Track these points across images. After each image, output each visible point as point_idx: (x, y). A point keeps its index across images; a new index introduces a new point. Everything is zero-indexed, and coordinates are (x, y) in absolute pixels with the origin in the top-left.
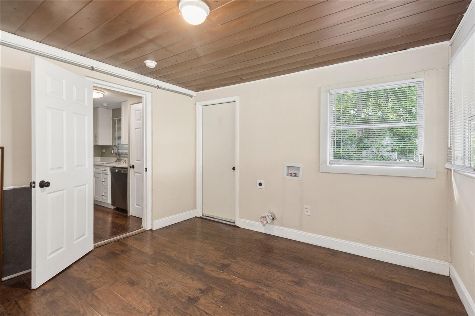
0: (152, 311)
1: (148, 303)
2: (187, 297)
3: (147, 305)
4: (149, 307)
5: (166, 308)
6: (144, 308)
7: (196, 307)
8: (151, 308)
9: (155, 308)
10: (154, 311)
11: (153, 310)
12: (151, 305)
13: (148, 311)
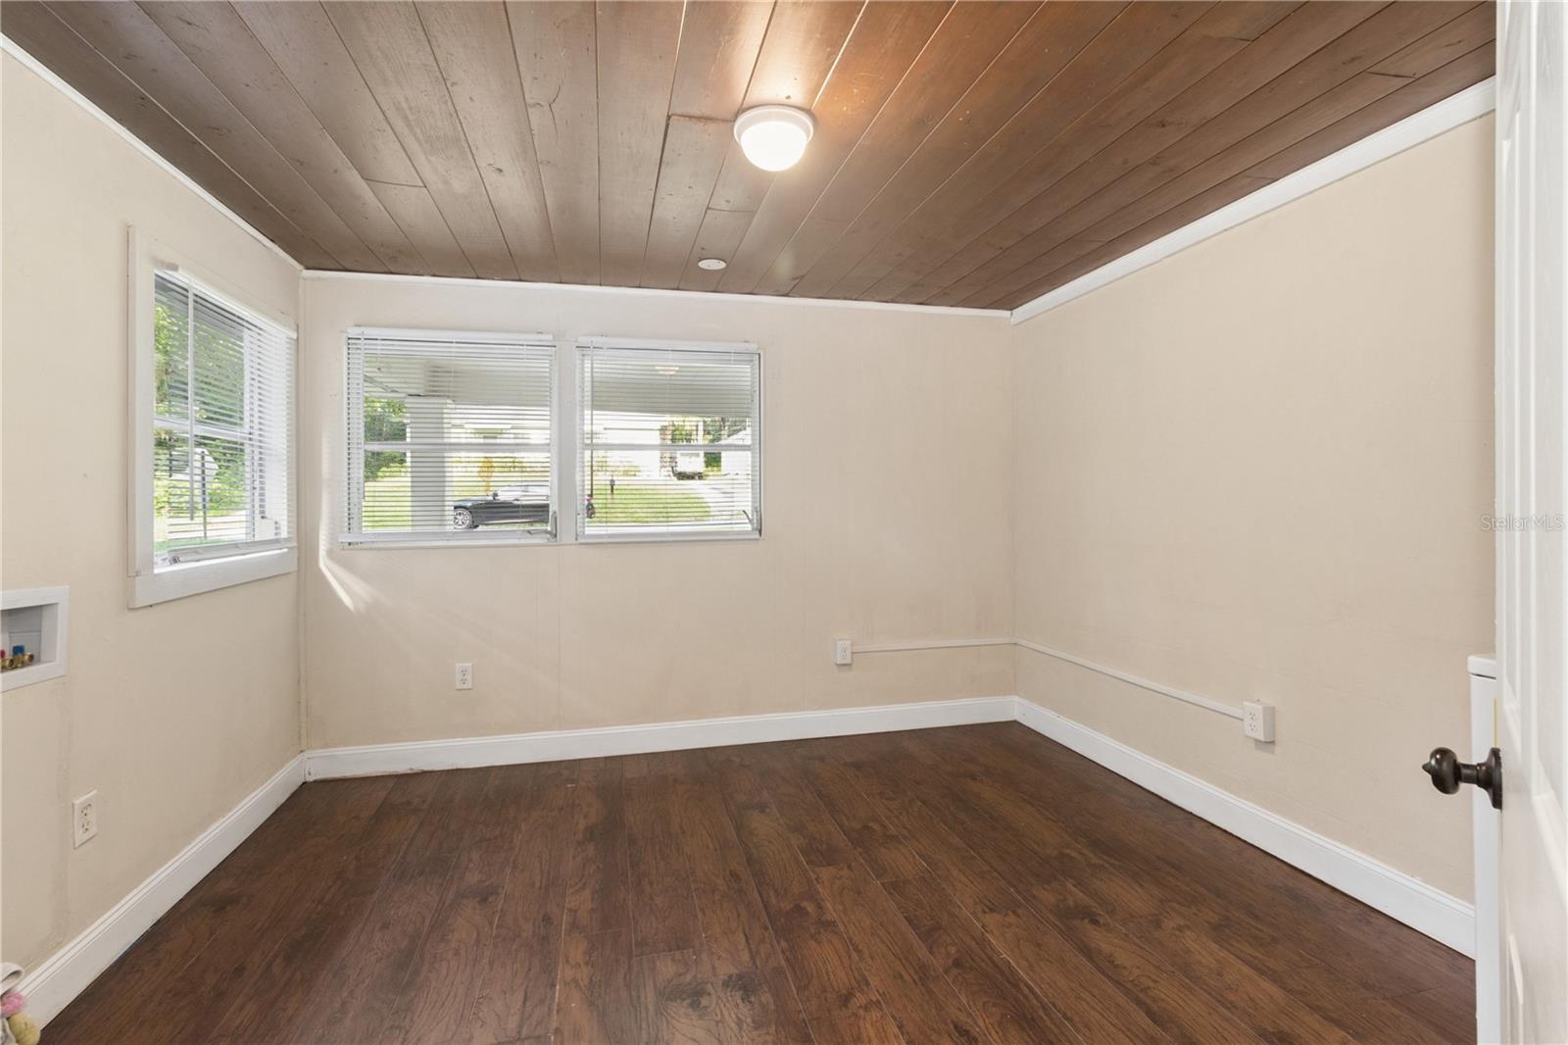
0: (866, 1008)
1: (866, 1040)
2: (750, 1002)
3: (872, 1033)
4: (868, 1026)
5: (826, 1000)
6: (883, 1027)
7: (754, 963)
8: (864, 1019)
9: (853, 1014)
10: (861, 1007)
11: (861, 1012)
12: (859, 1028)
13: (875, 1014)
